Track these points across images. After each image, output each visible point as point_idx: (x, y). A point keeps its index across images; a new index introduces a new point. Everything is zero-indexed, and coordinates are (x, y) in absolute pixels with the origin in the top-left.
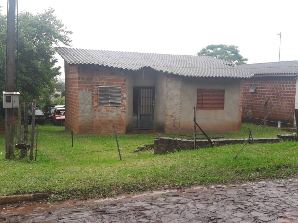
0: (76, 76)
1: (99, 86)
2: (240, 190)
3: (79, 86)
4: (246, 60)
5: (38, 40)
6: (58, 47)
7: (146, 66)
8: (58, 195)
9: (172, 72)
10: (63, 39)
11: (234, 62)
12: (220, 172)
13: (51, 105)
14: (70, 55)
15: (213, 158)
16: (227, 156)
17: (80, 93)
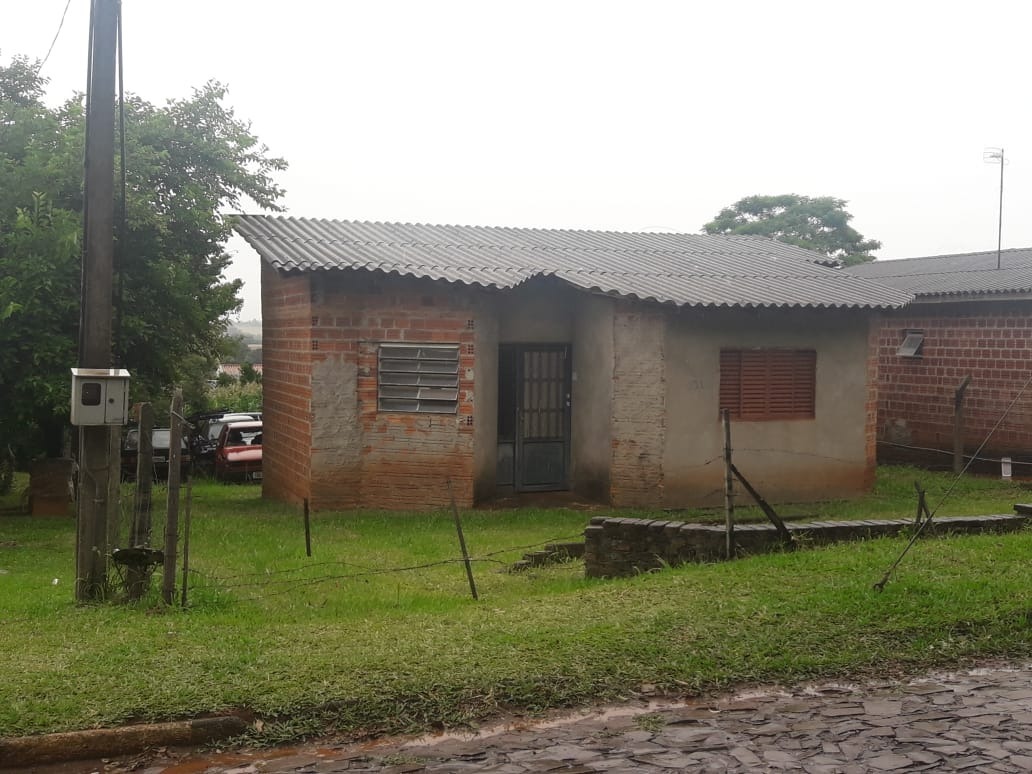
0: (304, 310)
1: (382, 345)
2: (911, 699)
3: (315, 346)
4: (875, 246)
5: (171, 191)
6: (238, 213)
7: (541, 274)
8: (277, 722)
9: (632, 290)
10: (254, 186)
11: (831, 253)
12: (832, 638)
13: (208, 413)
14: (283, 239)
15: (799, 590)
16: (848, 581)
17: (318, 370)
